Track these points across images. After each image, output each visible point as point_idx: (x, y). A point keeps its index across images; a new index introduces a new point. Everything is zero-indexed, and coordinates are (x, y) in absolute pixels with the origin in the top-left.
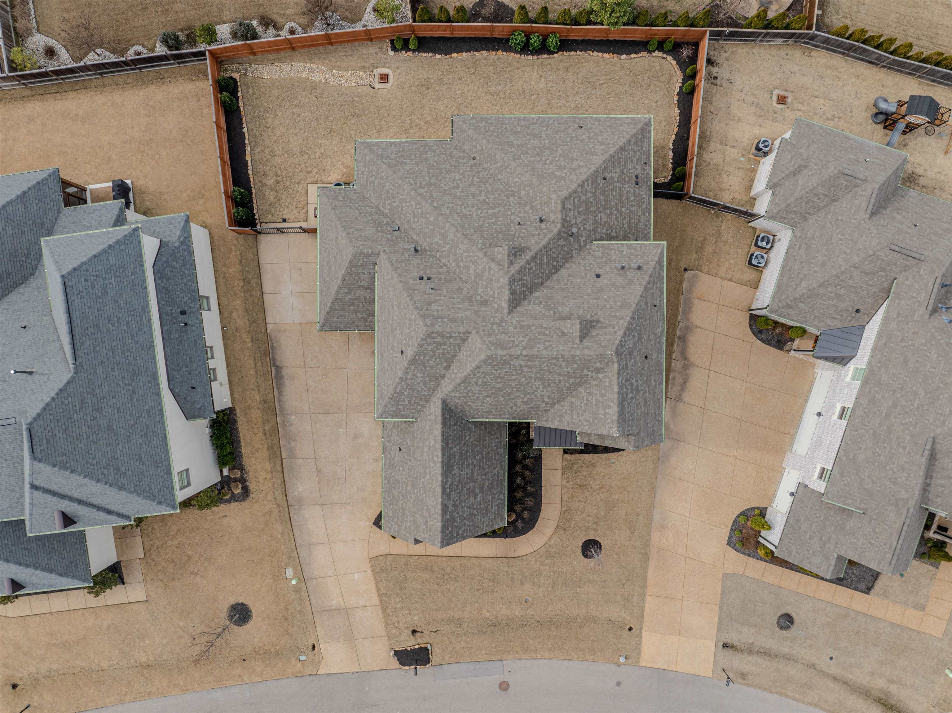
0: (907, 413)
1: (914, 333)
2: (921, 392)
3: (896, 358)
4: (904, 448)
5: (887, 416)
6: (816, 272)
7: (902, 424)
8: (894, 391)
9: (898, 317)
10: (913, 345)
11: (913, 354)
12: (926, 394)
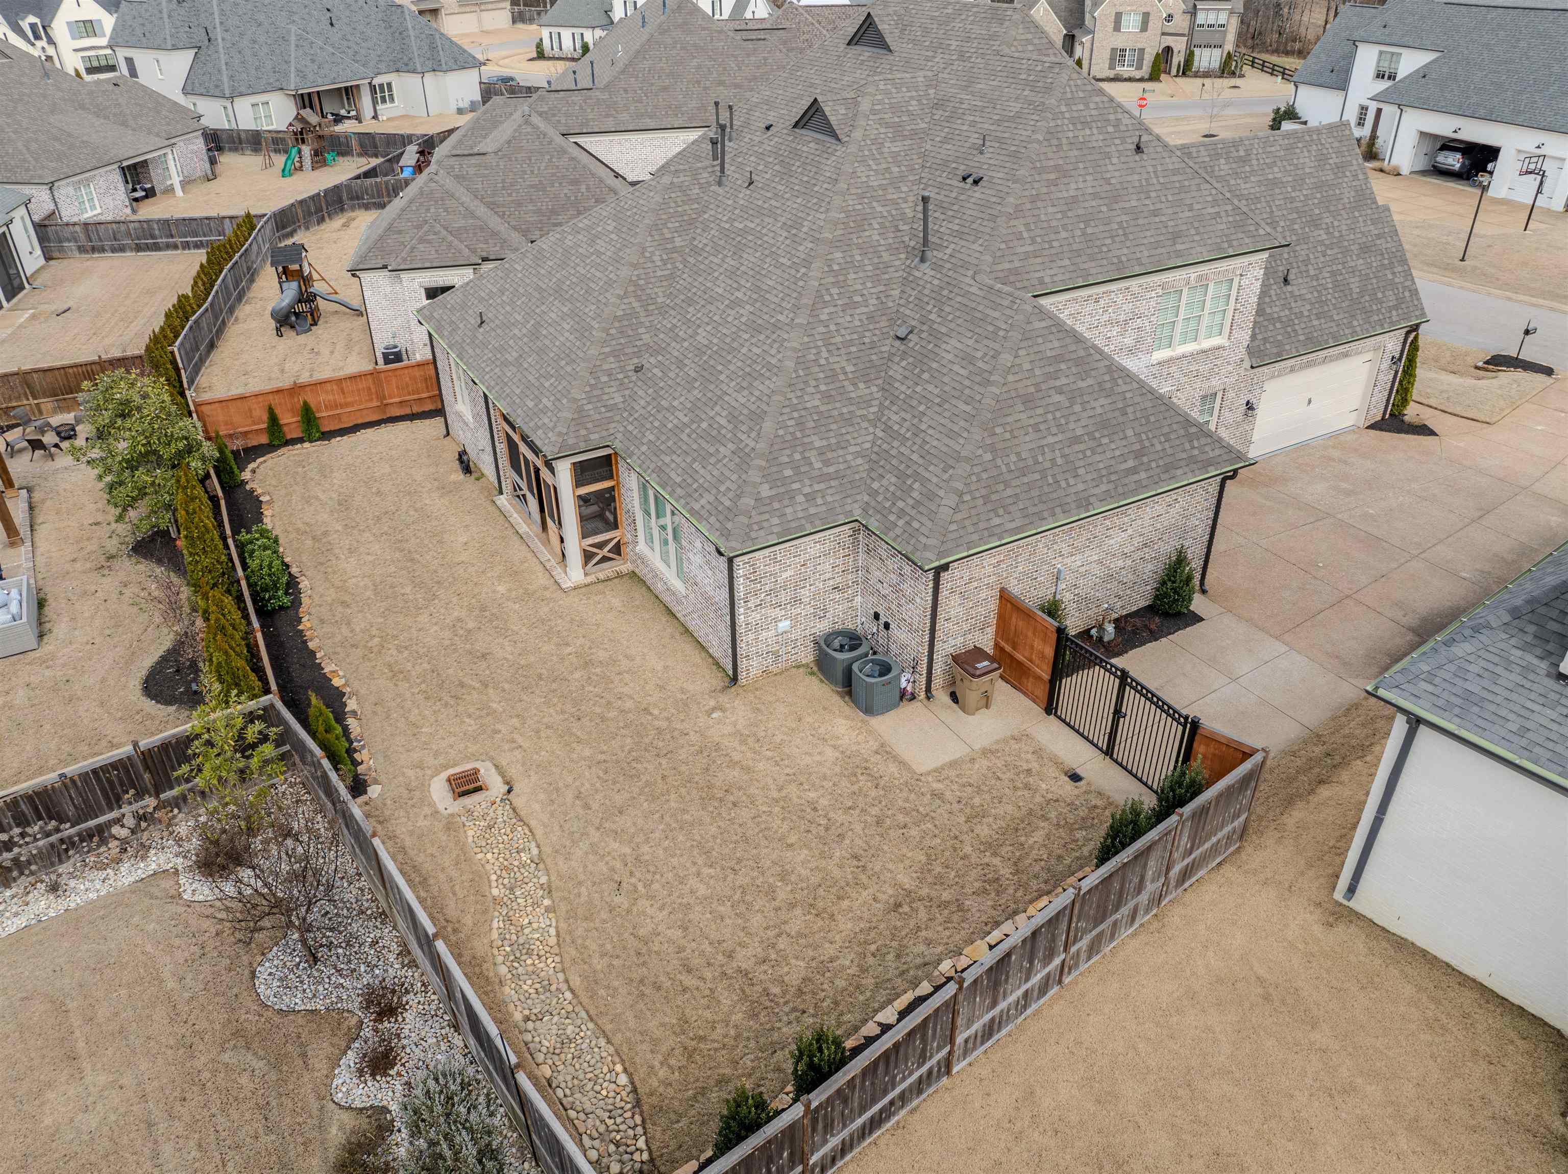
0: (725, 69)
1: (626, 91)
2: (695, 63)
3: (664, 100)
4: (765, 59)
5: (737, 86)
6: (588, 189)
7: (740, 69)
8: (705, 88)
9: (611, 115)
10: (641, 89)
11: (652, 84)
12: (695, 57)
